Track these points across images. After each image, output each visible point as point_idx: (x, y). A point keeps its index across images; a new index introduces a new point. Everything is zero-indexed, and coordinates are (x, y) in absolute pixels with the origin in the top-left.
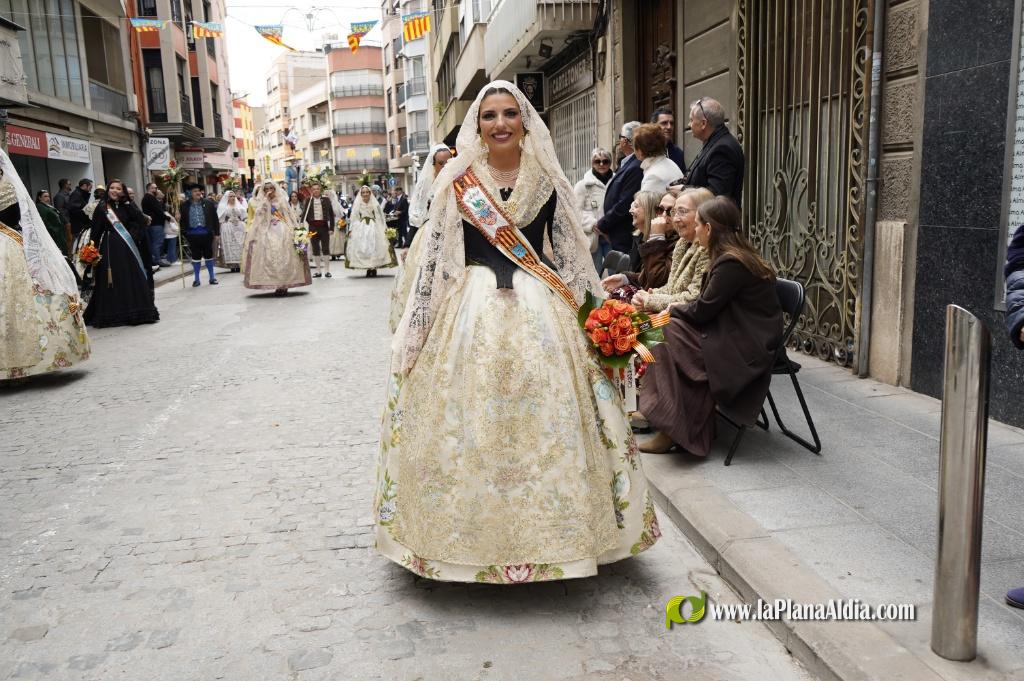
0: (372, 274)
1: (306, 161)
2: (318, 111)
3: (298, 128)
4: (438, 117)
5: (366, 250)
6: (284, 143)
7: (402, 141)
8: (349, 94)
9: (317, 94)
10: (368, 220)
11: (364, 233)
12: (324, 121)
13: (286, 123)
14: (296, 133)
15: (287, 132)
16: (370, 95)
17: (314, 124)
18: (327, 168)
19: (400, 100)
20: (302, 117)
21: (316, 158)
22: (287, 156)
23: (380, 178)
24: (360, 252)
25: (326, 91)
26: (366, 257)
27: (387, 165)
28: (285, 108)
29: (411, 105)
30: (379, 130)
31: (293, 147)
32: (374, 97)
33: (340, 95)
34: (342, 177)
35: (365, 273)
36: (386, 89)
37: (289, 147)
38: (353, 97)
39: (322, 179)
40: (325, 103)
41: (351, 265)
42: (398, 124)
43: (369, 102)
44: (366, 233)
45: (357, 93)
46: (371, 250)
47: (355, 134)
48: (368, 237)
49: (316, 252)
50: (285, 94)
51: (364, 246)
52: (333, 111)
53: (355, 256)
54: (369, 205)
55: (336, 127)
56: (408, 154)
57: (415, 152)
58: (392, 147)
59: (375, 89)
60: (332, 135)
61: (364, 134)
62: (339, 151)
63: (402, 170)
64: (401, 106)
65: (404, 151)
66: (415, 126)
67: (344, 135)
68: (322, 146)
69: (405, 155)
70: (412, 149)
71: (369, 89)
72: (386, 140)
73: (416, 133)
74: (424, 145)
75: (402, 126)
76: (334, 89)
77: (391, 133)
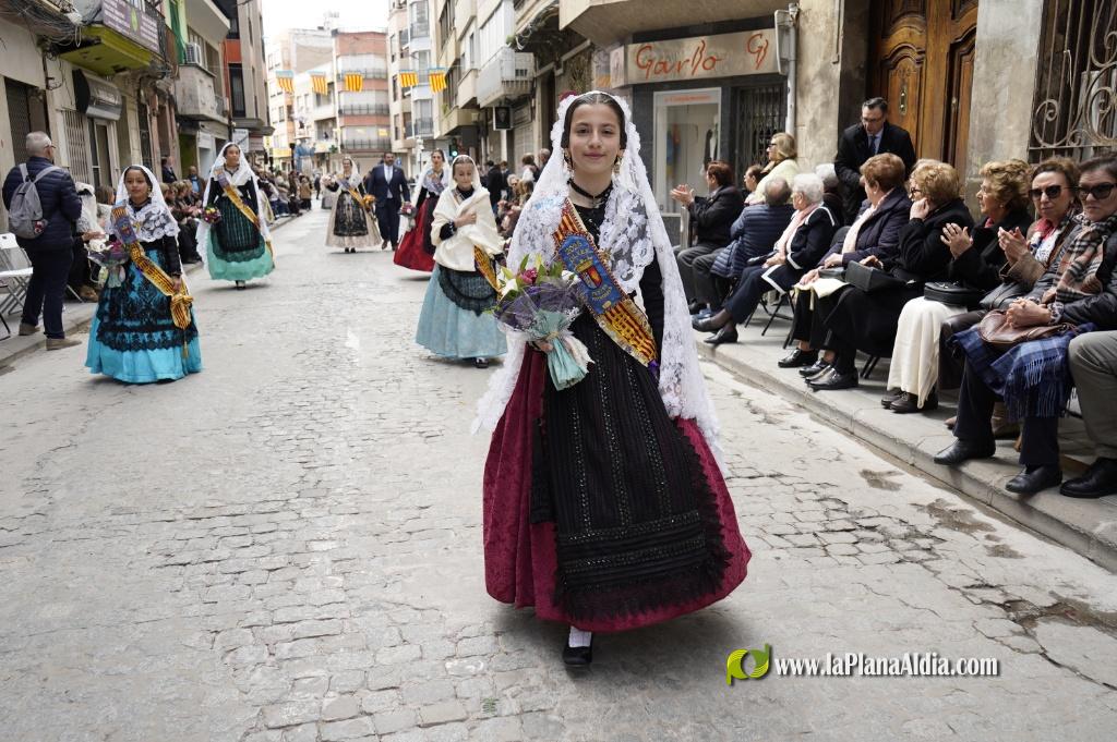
7: (407, 126)
12: (329, 102)
16: (375, 79)
17: (318, 104)
18: (333, 146)
19: (405, 88)
21: (321, 136)
25: (332, 74)
29: (416, 94)
31: (303, 126)
32: (378, 80)
33: (346, 77)
36: (391, 74)
40: (330, 84)
42: (403, 108)
43: (373, 85)
47: (360, 115)
52: (339, 92)
55: (342, 108)
56: (413, 137)
57: (420, 136)
58: (396, 129)
59: (380, 73)
60: (337, 115)
61: (368, 115)
62: (344, 131)
63: (405, 151)
64: (406, 94)
65: (407, 134)
66: (419, 114)
67: (351, 116)
68: (327, 124)
69: (408, 138)
70: (416, 133)
71: (374, 73)
72: (389, 121)
73: (421, 120)
74: (428, 130)
75: (406, 111)
76: (340, 72)
77: (396, 116)
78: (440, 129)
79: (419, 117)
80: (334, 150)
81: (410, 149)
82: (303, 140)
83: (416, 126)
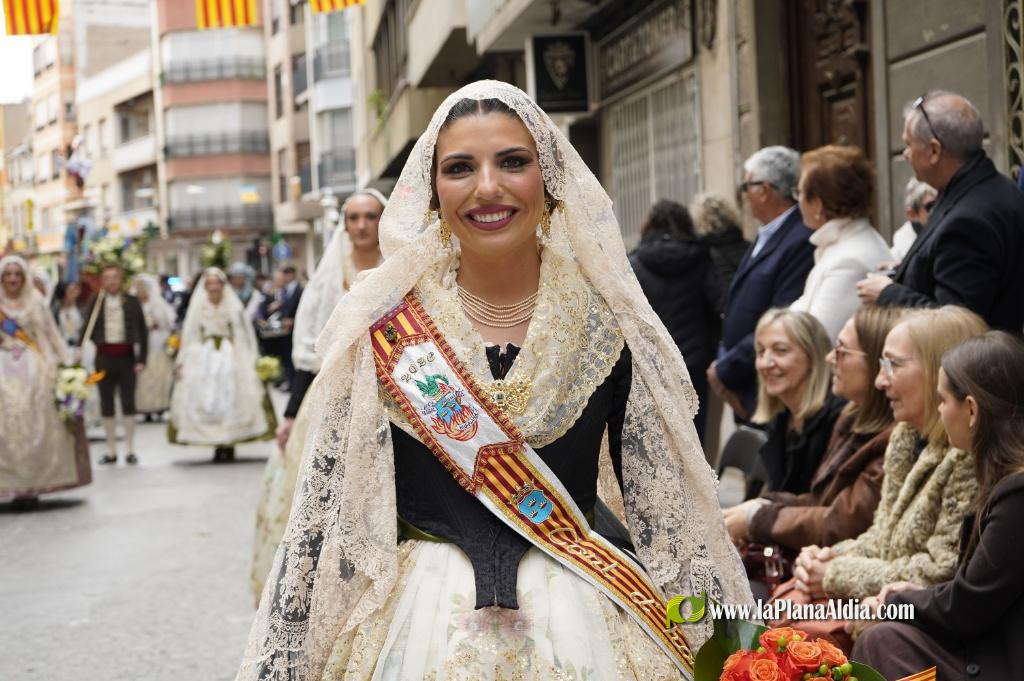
0: (224, 455)
1: (107, 209)
2: (133, 112)
3: (93, 144)
4: (376, 123)
5: (216, 404)
6: (63, 173)
7: (303, 170)
8: (196, 76)
9: (131, 76)
10: (218, 340)
11: (208, 369)
12: (145, 129)
13: (69, 133)
14: (89, 155)
15: (70, 151)
16: (240, 78)
17: (125, 134)
18: (150, 224)
19: (299, 86)
20: (102, 121)
21: (128, 204)
22: (69, 200)
23: (257, 243)
24: (201, 410)
25: (151, 72)
26: (214, 420)
27: (271, 216)
28: (69, 107)
29: (320, 96)
30: (257, 147)
31: (80, 183)
32: (247, 81)
33: (179, 77)
34: (180, 241)
35: (210, 453)
36: (272, 64)
37: (73, 181)
38: (205, 82)
39: (126, 256)
40: (148, 95)
41: (181, 436)
42: (295, 133)
43: (237, 90)
44: (214, 368)
45: (213, 74)
46: (225, 405)
47: (207, 156)
48: (218, 377)
49: (107, 410)
50: (67, 76)
51: (208, 397)
52: (165, 110)
53: (189, 419)
54: (222, 309)
55: (170, 141)
56: (315, 194)
57: (328, 191)
58: (283, 179)
59: (250, 65)
60: (160, 157)
61: (225, 154)
62: (175, 190)
63: (302, 227)
64: (301, 99)
65: (306, 187)
66: (328, 138)
67: (186, 157)
68: (140, 179)
69: (307, 197)
70: (322, 184)
71: (238, 66)
72: (269, 165)
73: (332, 153)
74: (347, 175)
75: (302, 138)
76: (167, 67)
77: (282, 152)
78: (370, 165)
79: (328, 147)
80: (152, 230)
81: (311, 222)
82: (84, 211)
83: (321, 168)
